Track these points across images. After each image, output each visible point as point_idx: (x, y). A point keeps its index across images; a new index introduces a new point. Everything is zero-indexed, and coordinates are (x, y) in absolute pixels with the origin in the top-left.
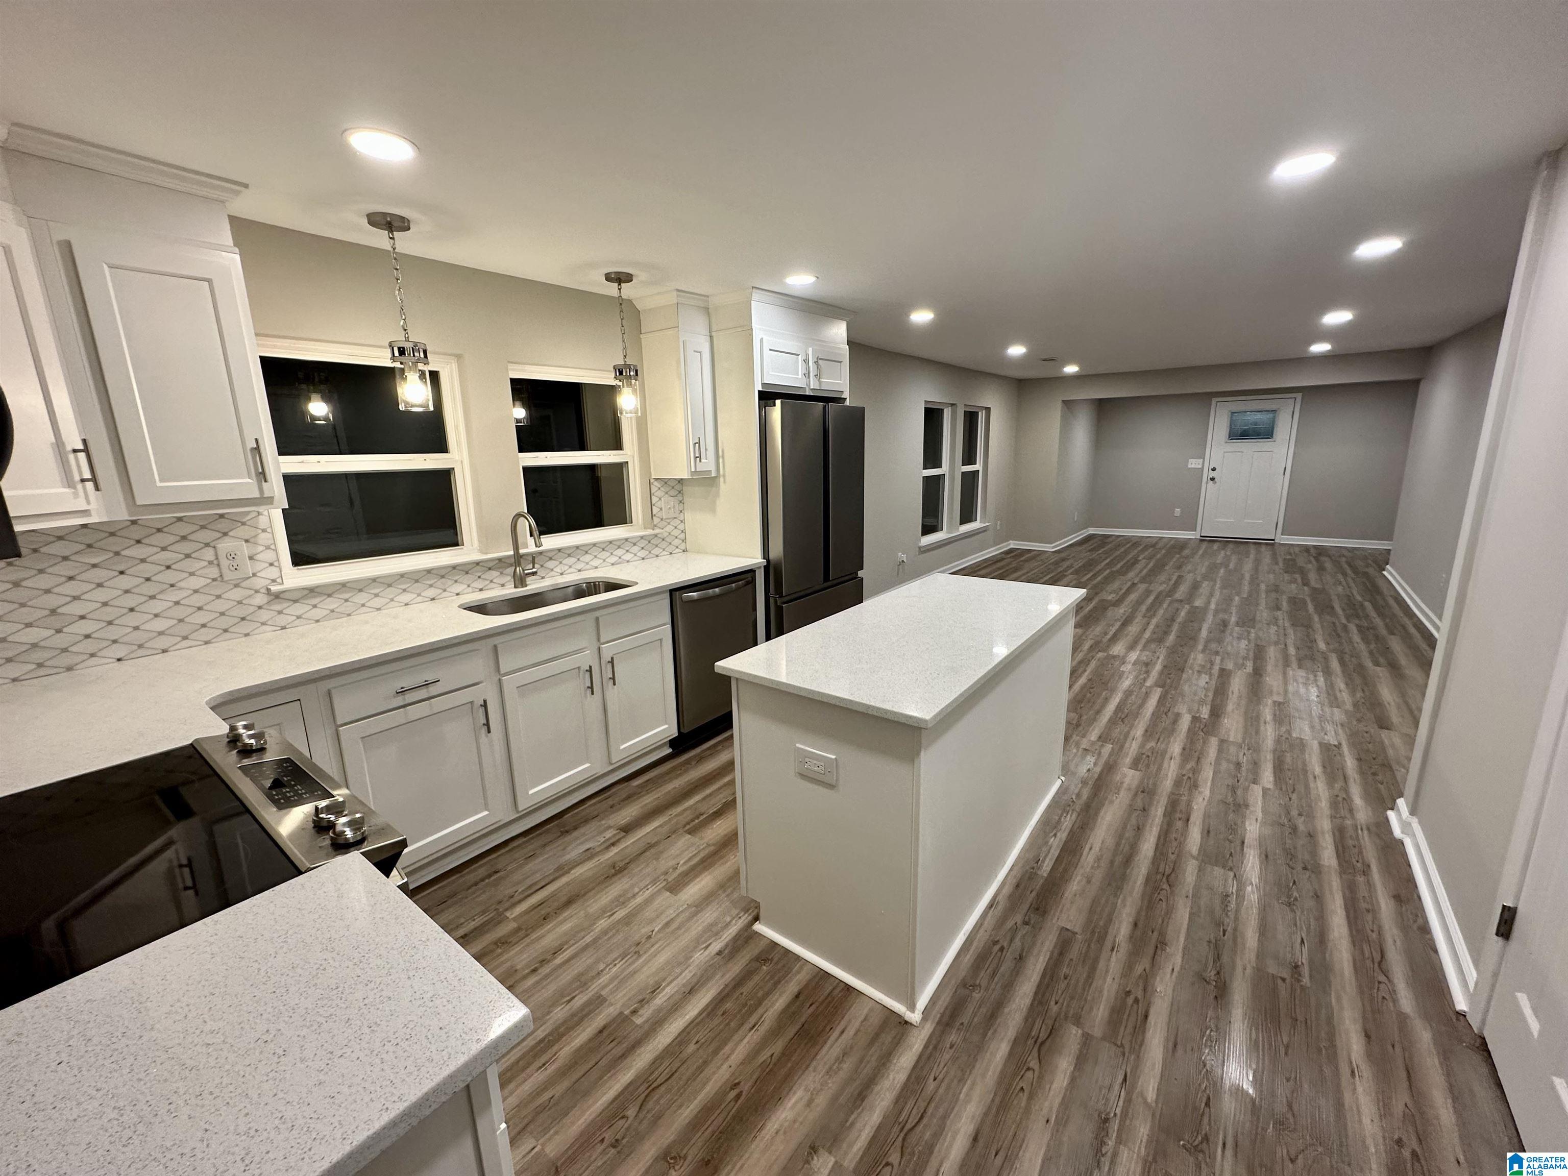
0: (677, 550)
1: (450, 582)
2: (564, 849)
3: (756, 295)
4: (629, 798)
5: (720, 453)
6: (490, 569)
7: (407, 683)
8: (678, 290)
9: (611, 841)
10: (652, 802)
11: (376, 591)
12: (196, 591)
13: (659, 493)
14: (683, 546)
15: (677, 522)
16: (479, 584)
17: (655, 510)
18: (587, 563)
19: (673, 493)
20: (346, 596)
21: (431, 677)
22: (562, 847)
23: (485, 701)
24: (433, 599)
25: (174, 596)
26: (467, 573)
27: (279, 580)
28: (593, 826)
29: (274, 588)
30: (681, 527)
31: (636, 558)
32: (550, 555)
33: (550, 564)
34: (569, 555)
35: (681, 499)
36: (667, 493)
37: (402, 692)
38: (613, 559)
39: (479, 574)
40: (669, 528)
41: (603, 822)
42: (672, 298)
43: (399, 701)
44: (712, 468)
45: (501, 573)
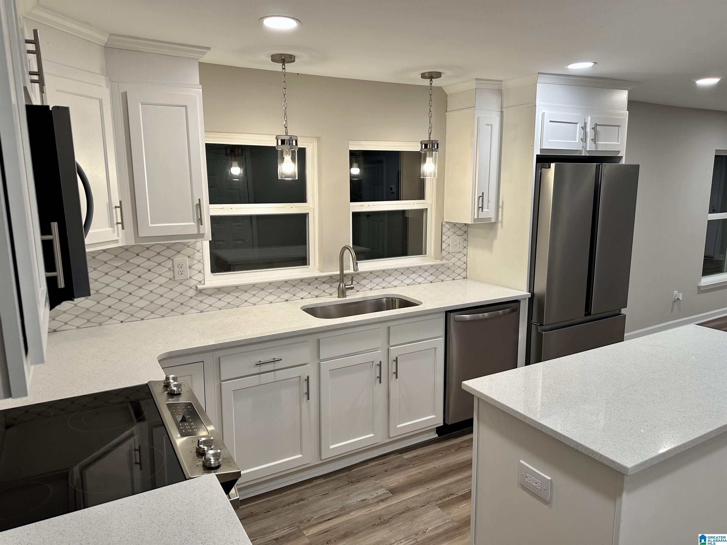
0: (459, 277)
1: (298, 290)
2: (348, 495)
3: (541, 79)
4: (400, 467)
5: (500, 204)
6: (324, 283)
7: (263, 359)
8: (477, 79)
9: (382, 498)
10: (416, 475)
11: (254, 293)
12: (161, 285)
13: (449, 233)
14: (464, 274)
15: (460, 256)
16: (316, 293)
17: (444, 246)
18: (390, 283)
19: (459, 233)
20: (237, 294)
21: (277, 357)
22: (347, 494)
23: (308, 377)
24: (287, 300)
25: (151, 287)
26: (309, 284)
27: (203, 282)
28: (370, 483)
29: (200, 287)
30: (464, 259)
31: (426, 281)
32: (365, 275)
33: (364, 282)
34: (377, 276)
35: (465, 237)
36: (455, 233)
37: (259, 364)
38: (408, 281)
39: (316, 286)
40: (454, 260)
41: (378, 482)
42: (472, 85)
43: (257, 370)
44: (492, 215)
45: (331, 286)
